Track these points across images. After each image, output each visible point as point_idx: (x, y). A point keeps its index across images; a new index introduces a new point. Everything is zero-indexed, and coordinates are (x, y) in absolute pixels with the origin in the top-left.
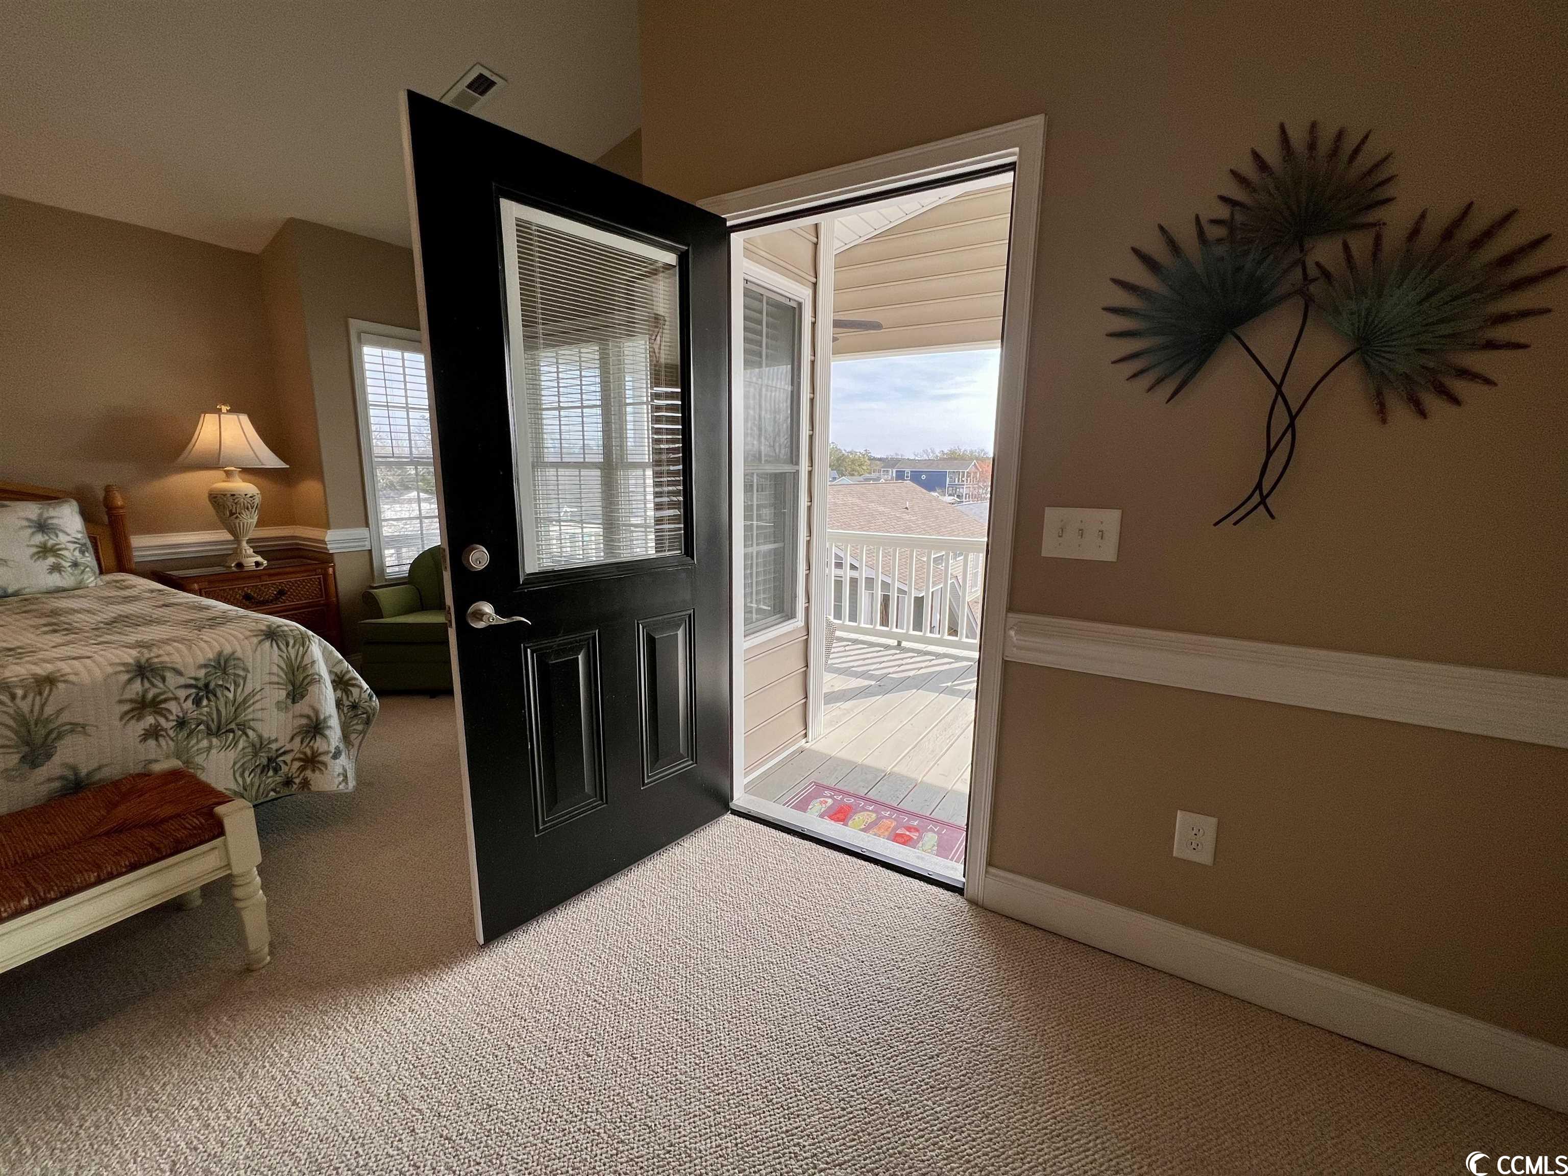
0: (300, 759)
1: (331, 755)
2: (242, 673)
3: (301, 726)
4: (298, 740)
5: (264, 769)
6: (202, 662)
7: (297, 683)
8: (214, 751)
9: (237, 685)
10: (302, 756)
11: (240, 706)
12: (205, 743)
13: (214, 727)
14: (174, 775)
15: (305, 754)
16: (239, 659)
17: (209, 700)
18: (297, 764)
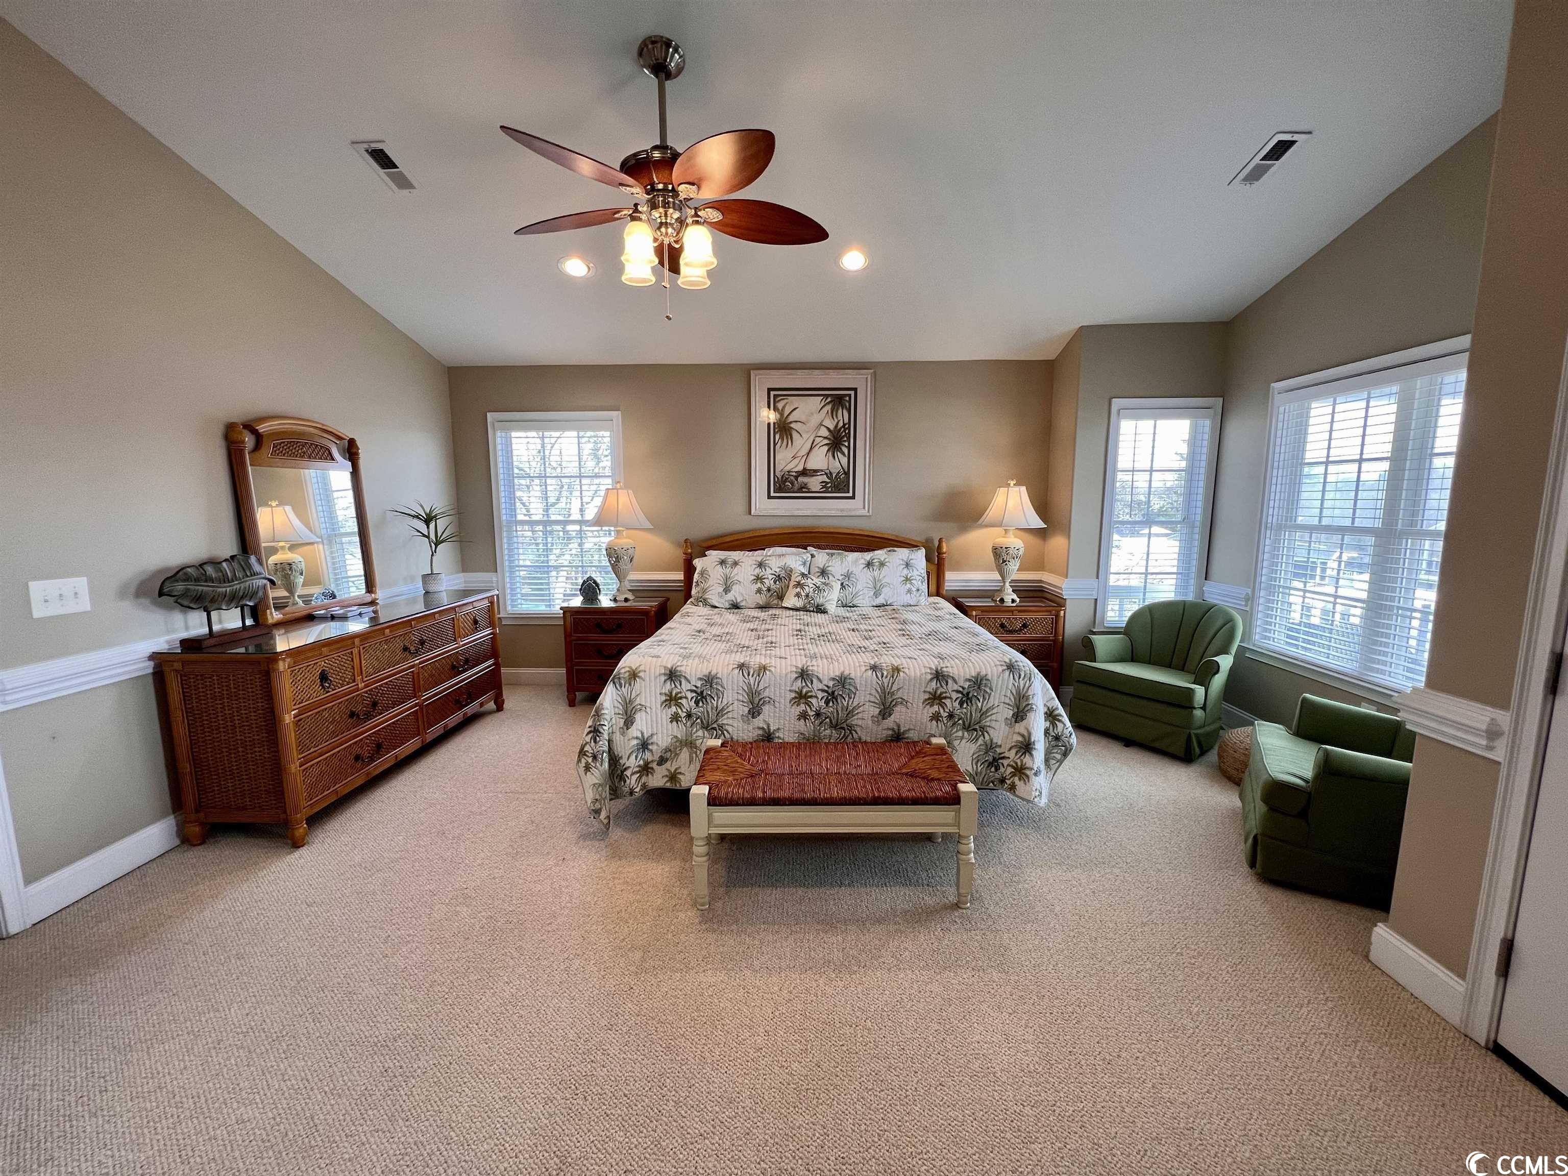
0: (1012, 767)
1: (1033, 771)
2: (988, 691)
3: (1017, 741)
4: (1014, 751)
5: (991, 764)
6: (968, 677)
7: (1021, 709)
8: (964, 741)
9: (984, 699)
10: (1014, 765)
11: (984, 714)
12: (960, 734)
13: (967, 724)
14: (941, 750)
15: (1016, 763)
16: (988, 680)
17: (968, 705)
18: (1010, 770)
